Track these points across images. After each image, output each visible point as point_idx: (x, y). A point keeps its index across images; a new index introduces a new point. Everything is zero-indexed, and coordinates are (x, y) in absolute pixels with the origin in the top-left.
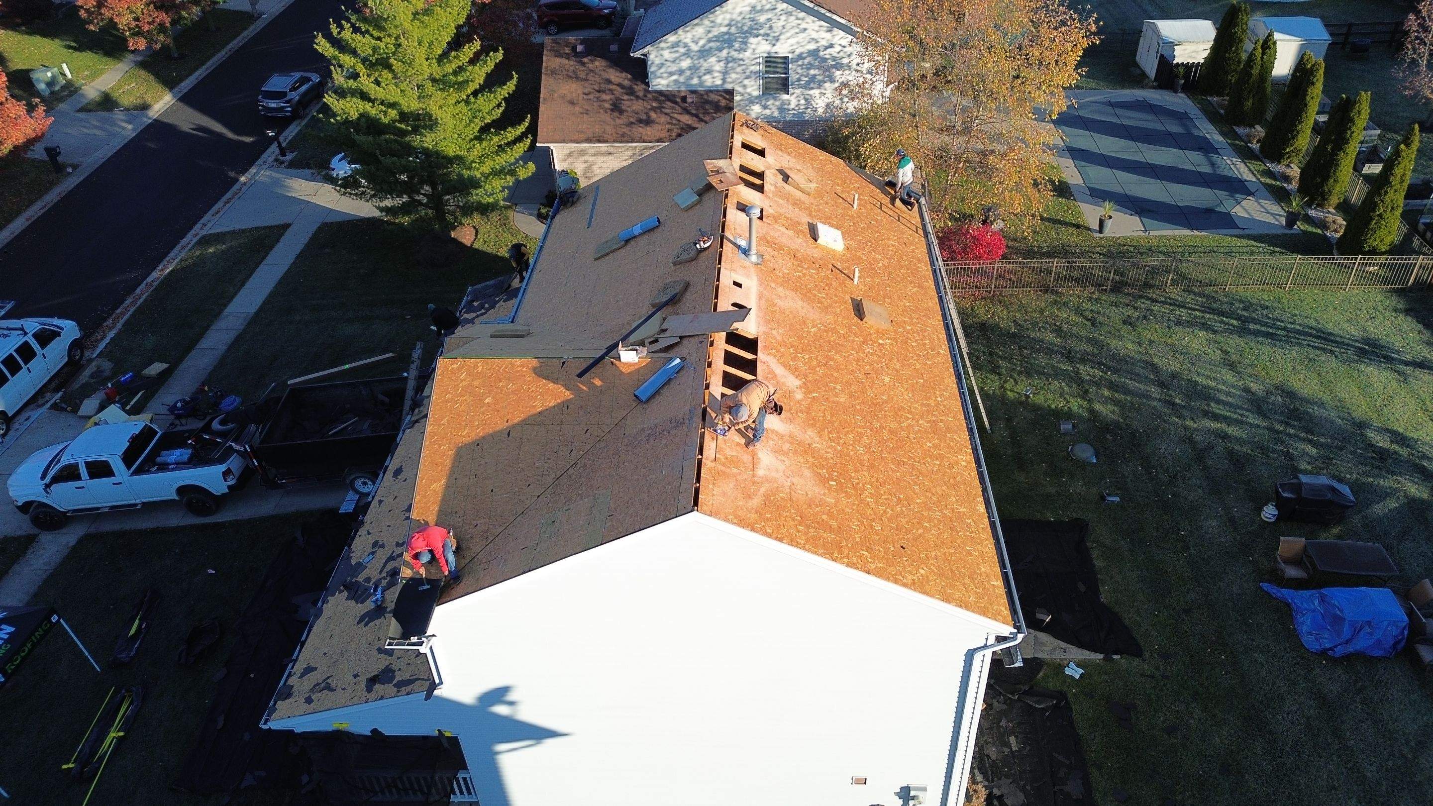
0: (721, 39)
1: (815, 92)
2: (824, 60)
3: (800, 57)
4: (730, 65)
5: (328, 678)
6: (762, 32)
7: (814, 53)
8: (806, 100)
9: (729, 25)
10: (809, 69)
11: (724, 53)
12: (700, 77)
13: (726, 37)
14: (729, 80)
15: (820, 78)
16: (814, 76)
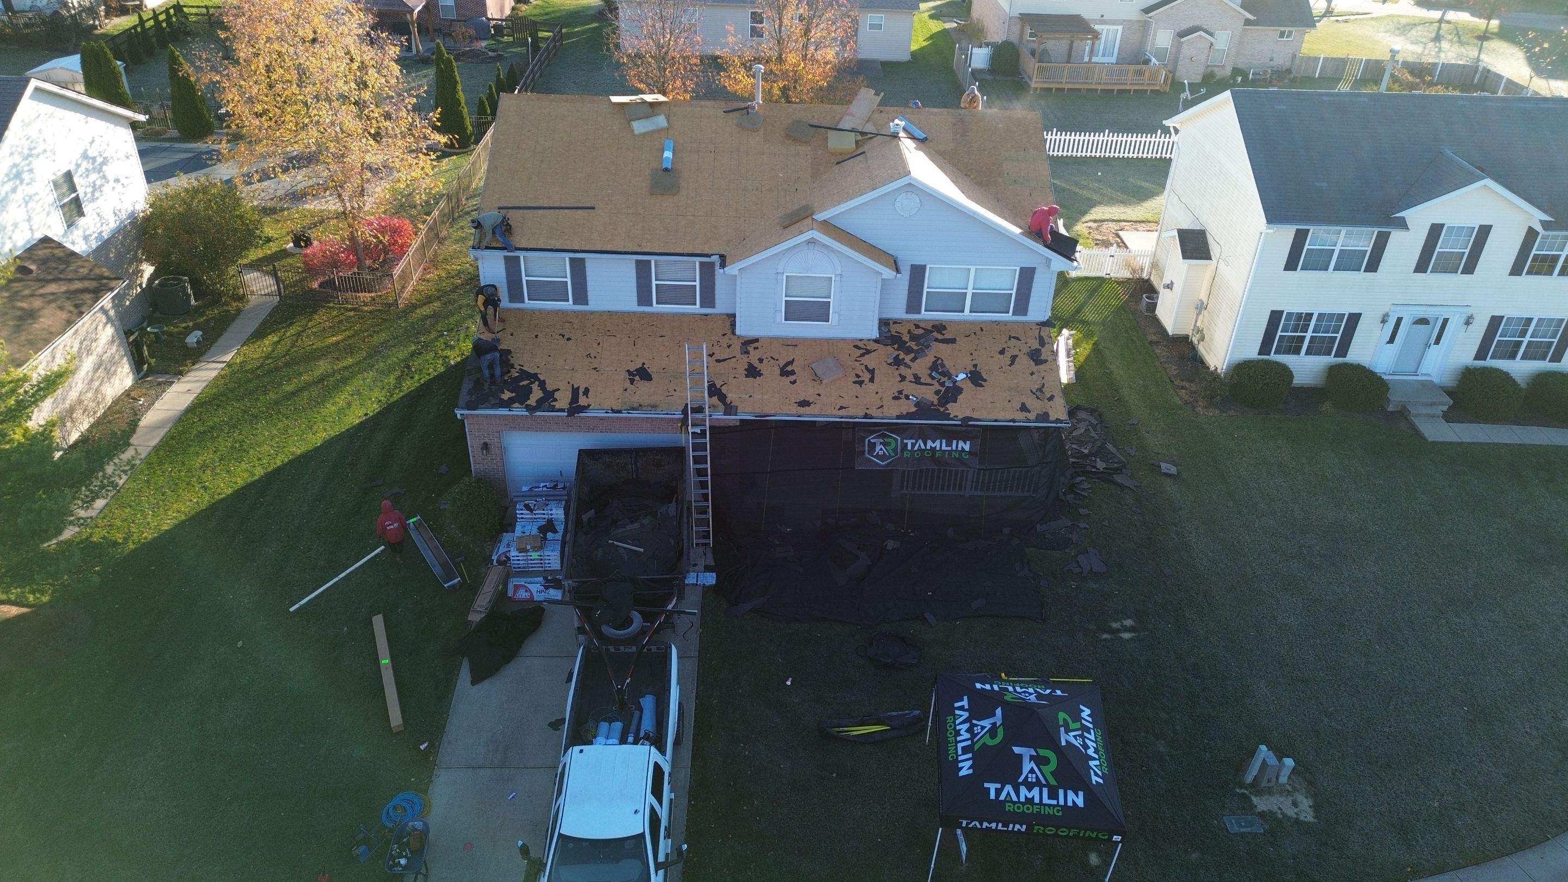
0: (12, 176)
1: (99, 203)
2: (94, 159)
3: (78, 166)
4: (30, 205)
5: (1031, 391)
6: (39, 150)
7: (85, 156)
8: (98, 215)
9: (12, 154)
10: (87, 176)
11: (19, 195)
12: (10, 238)
13: (14, 171)
14: (34, 227)
15: (98, 183)
16: (94, 182)
